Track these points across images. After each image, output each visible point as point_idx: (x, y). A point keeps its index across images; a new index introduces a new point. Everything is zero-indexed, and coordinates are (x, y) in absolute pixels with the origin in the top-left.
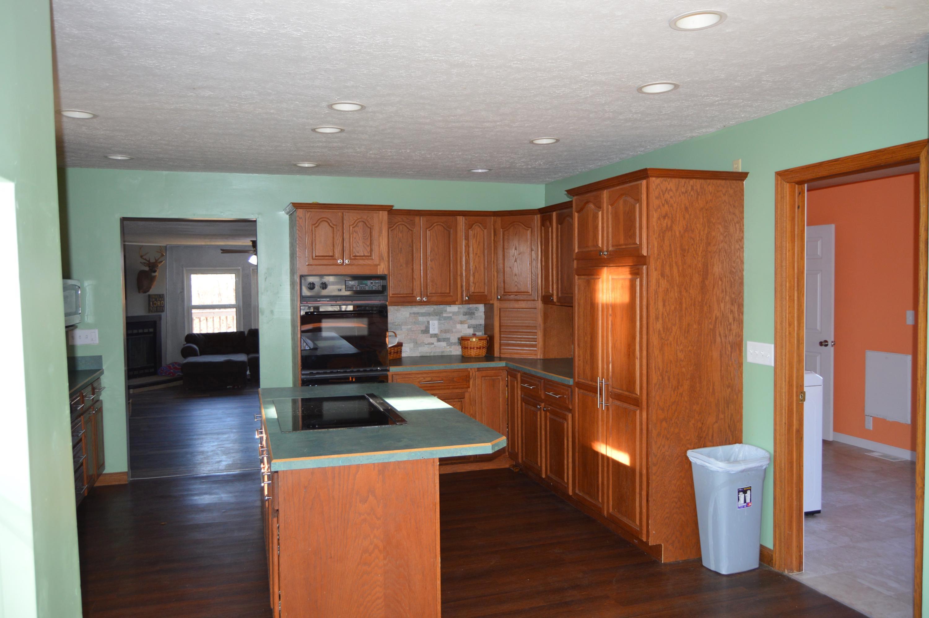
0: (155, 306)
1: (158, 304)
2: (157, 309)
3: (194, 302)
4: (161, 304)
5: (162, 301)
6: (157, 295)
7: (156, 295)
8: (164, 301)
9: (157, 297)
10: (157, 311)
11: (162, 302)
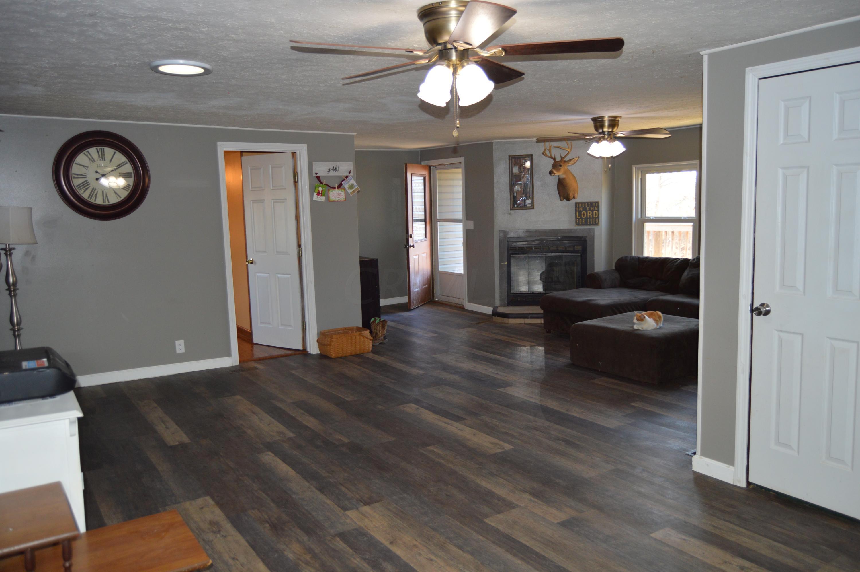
0: (583, 217)
1: (588, 214)
2: (586, 222)
3: (650, 213)
4: (592, 214)
5: (595, 210)
6: (588, 203)
7: (585, 203)
8: (598, 210)
9: (586, 206)
10: (586, 224)
11: (594, 212)
